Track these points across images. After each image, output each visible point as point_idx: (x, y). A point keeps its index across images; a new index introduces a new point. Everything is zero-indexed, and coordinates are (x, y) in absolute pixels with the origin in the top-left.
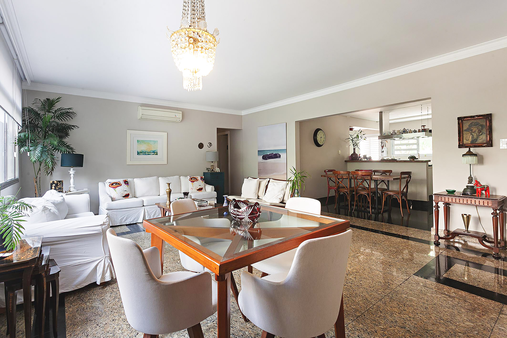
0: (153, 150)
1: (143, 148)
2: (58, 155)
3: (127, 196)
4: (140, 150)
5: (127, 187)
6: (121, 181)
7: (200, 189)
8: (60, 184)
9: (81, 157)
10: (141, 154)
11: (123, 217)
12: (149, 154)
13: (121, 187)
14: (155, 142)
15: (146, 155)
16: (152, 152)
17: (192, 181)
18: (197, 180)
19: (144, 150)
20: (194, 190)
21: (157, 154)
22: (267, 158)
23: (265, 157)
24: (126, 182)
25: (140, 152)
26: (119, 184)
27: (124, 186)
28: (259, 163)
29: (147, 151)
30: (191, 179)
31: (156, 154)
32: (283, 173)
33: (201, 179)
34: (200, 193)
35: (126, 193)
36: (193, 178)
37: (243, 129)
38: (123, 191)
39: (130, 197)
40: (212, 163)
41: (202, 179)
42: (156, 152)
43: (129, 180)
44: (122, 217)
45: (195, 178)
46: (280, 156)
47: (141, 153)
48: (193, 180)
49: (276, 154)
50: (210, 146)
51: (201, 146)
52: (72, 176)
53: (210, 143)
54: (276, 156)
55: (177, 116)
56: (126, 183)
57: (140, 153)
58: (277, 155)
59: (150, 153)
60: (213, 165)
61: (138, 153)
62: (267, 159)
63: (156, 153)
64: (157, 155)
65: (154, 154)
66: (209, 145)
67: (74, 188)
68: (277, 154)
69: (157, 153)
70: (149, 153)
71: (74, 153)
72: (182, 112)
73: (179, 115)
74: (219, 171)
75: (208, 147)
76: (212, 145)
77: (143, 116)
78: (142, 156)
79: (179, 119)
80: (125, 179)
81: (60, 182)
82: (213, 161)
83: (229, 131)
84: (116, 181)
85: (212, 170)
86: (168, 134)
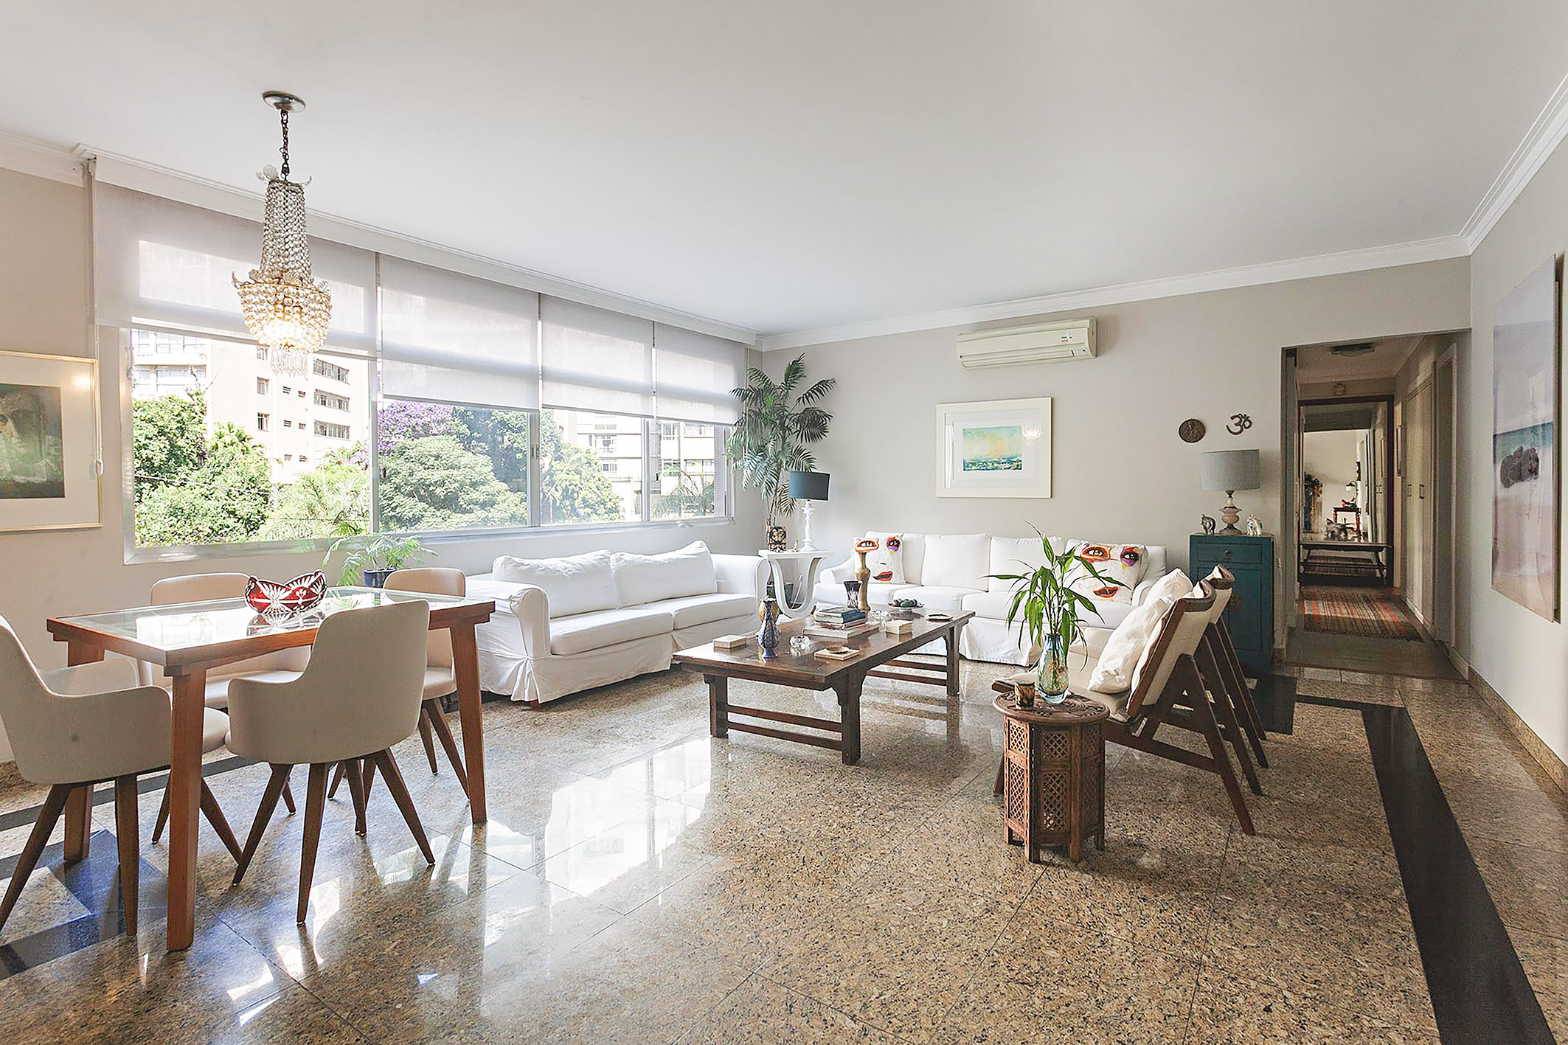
0: (1008, 454)
1: (980, 450)
3: (884, 577)
4: (972, 458)
6: (882, 538)
8: (779, 535)
9: (825, 478)
10: (974, 468)
12: (996, 468)
14: (1012, 431)
15: (987, 469)
16: (1003, 461)
19: (981, 457)
21: (1019, 467)
24: (894, 543)
25: (971, 463)
26: (874, 545)
27: (884, 552)
29: (990, 459)
30: (1087, 552)
31: (1018, 465)
33: (1123, 556)
35: (885, 569)
36: (1092, 548)
37: (1472, 327)
38: (879, 561)
39: (893, 580)
40: (1230, 497)
41: (1127, 556)
42: (1015, 460)
43: (905, 537)
45: (1099, 550)
46: (1537, 467)
47: (973, 465)
48: (1094, 554)
49: (1528, 456)
50: (1237, 428)
51: (1192, 431)
52: (808, 518)
53: (1238, 416)
54: (1529, 464)
55: (1069, 337)
56: (892, 544)
57: (970, 465)
58: (1531, 456)
59: (999, 465)
60: (1234, 507)
61: (966, 467)
63: (1015, 464)
64: (1021, 469)
65: (1010, 468)
66: (1236, 425)
67: (813, 545)
68: (1531, 450)
69: (1019, 463)
70: (996, 465)
71: (813, 470)
72: (1087, 323)
73: (1080, 335)
74: (1259, 533)
75: (1229, 433)
76: (1249, 427)
77: (963, 359)
78: (976, 474)
79: (1080, 348)
80: (895, 534)
81: (777, 529)
82: (1232, 489)
83: (1455, 345)
84: (870, 536)
85: (1231, 527)
86: (1055, 401)
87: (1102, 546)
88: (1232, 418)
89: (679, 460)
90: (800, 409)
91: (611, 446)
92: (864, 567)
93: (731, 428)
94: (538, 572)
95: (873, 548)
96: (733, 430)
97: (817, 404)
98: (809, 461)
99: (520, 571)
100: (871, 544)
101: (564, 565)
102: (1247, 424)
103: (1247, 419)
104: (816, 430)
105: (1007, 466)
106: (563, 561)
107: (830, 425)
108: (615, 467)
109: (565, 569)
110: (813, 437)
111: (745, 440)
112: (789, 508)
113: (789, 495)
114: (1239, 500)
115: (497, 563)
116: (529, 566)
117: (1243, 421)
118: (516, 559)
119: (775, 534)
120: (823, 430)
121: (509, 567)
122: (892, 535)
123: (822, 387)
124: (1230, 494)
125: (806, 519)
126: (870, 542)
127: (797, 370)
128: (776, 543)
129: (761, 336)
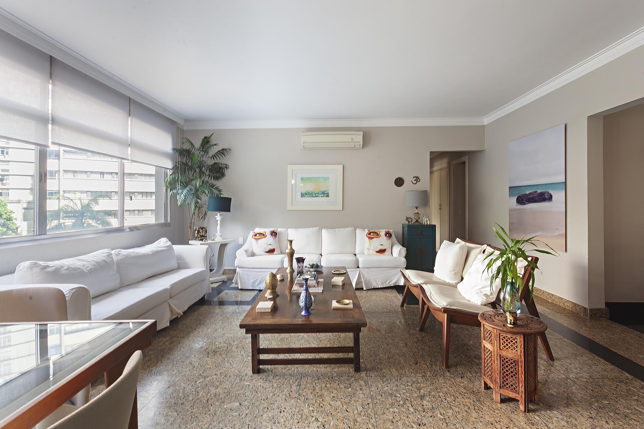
0: (323, 189)
1: (309, 188)
2: (205, 199)
3: (271, 251)
4: (305, 191)
5: (272, 239)
6: (268, 231)
7: (382, 251)
8: (202, 231)
9: (229, 200)
10: (306, 196)
11: (256, 279)
13: (265, 239)
14: (326, 179)
15: (312, 197)
16: (320, 193)
17: (370, 238)
18: (377, 235)
19: (310, 191)
20: (371, 251)
21: (328, 196)
22: (524, 201)
23: (522, 200)
24: (274, 234)
26: (263, 235)
27: (269, 239)
28: (511, 211)
29: (314, 192)
30: (370, 234)
32: (556, 234)
33: (386, 235)
34: (381, 257)
35: (271, 247)
36: (372, 232)
37: (485, 149)
38: (267, 244)
39: (275, 253)
40: (417, 209)
41: (388, 235)
43: (279, 230)
44: (254, 280)
45: (375, 233)
46: (550, 198)
47: (306, 194)
48: (372, 235)
49: (542, 194)
50: (415, 182)
51: (399, 182)
52: (219, 222)
53: (416, 177)
54: (544, 197)
55: (354, 139)
56: (273, 234)
58: (546, 194)
60: (418, 213)
61: (303, 195)
62: (524, 204)
63: (326, 195)
65: (323, 196)
66: (415, 180)
67: (221, 236)
68: (545, 192)
69: (328, 194)
70: (317, 195)
71: (222, 196)
72: (362, 133)
73: (359, 138)
74: (428, 223)
75: (413, 184)
76: (419, 181)
77: (305, 144)
78: (307, 199)
79: (358, 144)
80: (274, 229)
81: (202, 228)
82: (417, 206)
83: (467, 156)
84: (262, 230)
85: (417, 221)
86: (344, 166)
87: (375, 230)
88: (414, 177)
89: (59, 191)
90: (211, 162)
91: (4, 182)
92: (291, 248)
93: (168, 171)
94: (63, 271)
95: (263, 237)
96: (170, 172)
97: (222, 160)
98: (220, 191)
99: (48, 273)
100: (262, 235)
101: (81, 263)
102: (418, 180)
103: (418, 178)
104: (218, 175)
105: (322, 195)
106: (79, 260)
107: (227, 172)
108: (8, 194)
109: (84, 266)
110: (217, 178)
111: (178, 178)
112: (204, 217)
113: (204, 209)
114: (420, 211)
115: (20, 268)
116: (54, 268)
117: (417, 179)
118: (41, 263)
119: (201, 231)
120: (223, 175)
121: (36, 270)
122: (272, 229)
123: (223, 152)
124: (417, 208)
125: (218, 222)
126: (261, 234)
127: (208, 142)
128: (201, 236)
129: (187, 120)
